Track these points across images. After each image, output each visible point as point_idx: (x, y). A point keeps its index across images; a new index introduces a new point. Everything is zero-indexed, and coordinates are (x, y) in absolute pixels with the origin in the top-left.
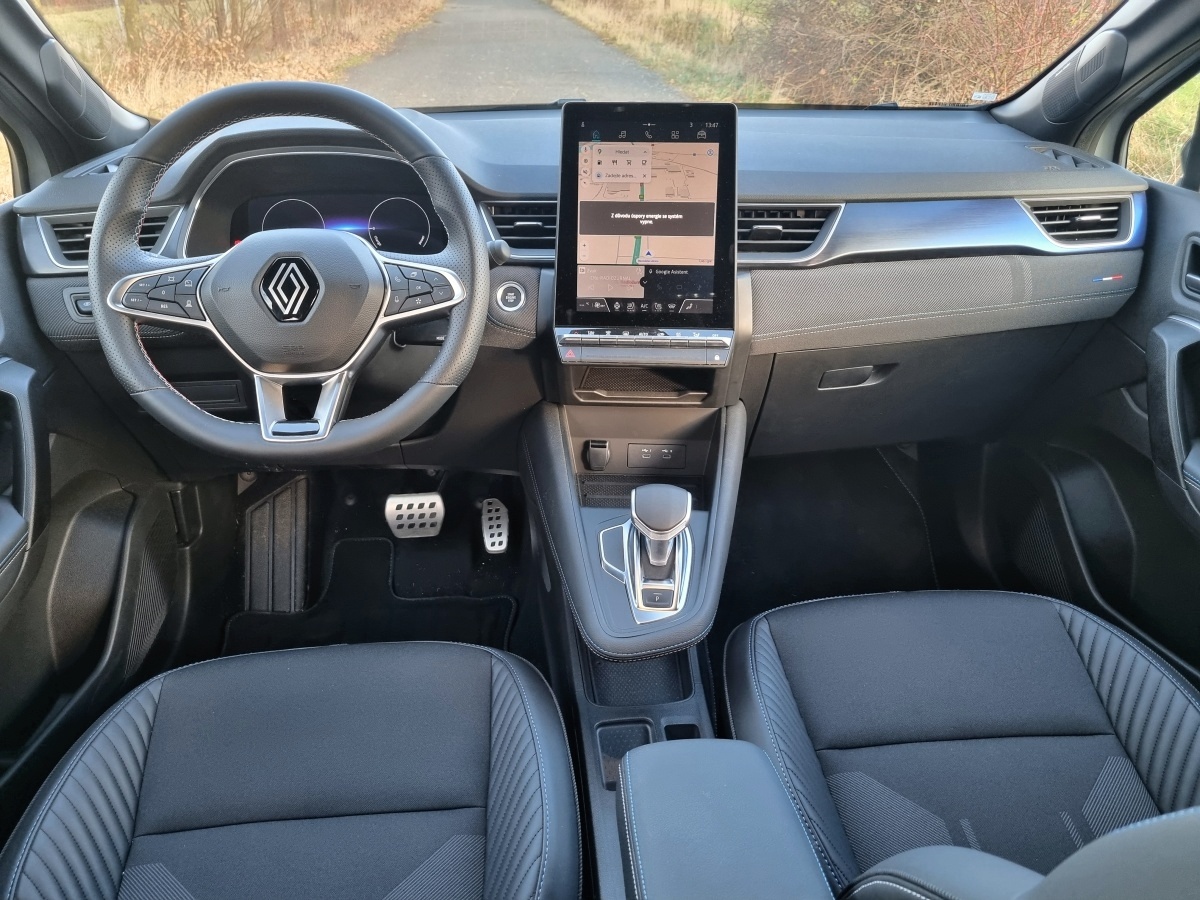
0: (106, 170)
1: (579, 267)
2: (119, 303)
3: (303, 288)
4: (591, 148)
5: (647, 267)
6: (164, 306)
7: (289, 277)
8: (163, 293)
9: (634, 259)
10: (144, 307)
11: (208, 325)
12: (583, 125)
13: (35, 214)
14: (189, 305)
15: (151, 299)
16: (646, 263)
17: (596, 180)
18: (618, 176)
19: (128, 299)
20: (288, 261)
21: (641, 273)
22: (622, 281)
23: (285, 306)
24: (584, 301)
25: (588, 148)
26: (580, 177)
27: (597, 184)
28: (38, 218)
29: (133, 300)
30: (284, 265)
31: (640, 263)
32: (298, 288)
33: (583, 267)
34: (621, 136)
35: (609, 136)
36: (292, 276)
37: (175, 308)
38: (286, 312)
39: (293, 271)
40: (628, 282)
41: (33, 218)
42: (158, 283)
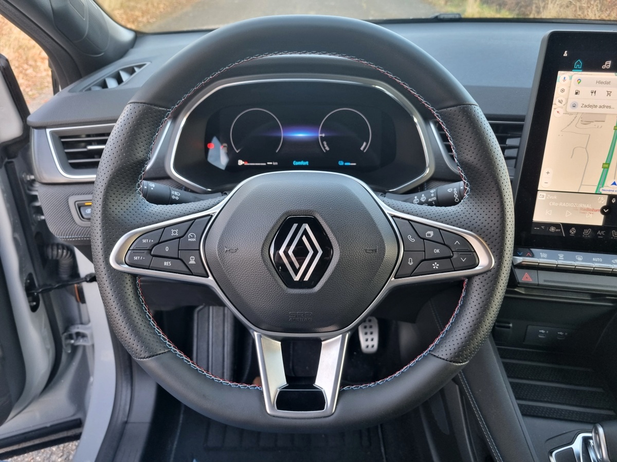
0: (104, 85)
1: (539, 194)
2: (122, 264)
3: (316, 252)
4: (571, 78)
5: (611, 197)
6: (167, 263)
7: (301, 240)
8: (167, 249)
9: (598, 188)
10: (147, 264)
11: (210, 281)
12: (565, 54)
13: (45, 127)
14: (192, 262)
15: (154, 256)
16: (610, 193)
17: (570, 109)
18: (596, 106)
19: (131, 257)
20: (301, 221)
21: (603, 201)
22: (581, 209)
23: (296, 272)
24: (539, 224)
25: (567, 78)
26: (554, 106)
27: (571, 114)
28: (48, 131)
29: (136, 258)
30: (295, 226)
31: (603, 192)
32: (311, 252)
33: (544, 194)
34: (604, 67)
35: (593, 65)
36: (304, 238)
37: (179, 265)
38: (297, 278)
39: (305, 233)
40: (588, 209)
41: (43, 130)
42: (161, 238)
